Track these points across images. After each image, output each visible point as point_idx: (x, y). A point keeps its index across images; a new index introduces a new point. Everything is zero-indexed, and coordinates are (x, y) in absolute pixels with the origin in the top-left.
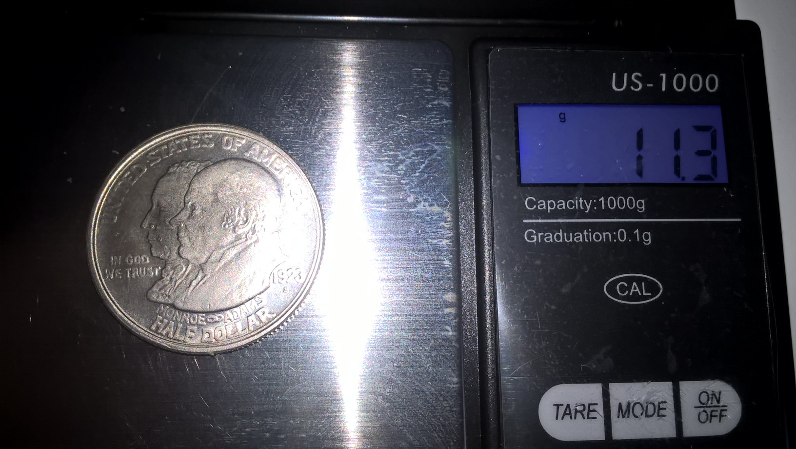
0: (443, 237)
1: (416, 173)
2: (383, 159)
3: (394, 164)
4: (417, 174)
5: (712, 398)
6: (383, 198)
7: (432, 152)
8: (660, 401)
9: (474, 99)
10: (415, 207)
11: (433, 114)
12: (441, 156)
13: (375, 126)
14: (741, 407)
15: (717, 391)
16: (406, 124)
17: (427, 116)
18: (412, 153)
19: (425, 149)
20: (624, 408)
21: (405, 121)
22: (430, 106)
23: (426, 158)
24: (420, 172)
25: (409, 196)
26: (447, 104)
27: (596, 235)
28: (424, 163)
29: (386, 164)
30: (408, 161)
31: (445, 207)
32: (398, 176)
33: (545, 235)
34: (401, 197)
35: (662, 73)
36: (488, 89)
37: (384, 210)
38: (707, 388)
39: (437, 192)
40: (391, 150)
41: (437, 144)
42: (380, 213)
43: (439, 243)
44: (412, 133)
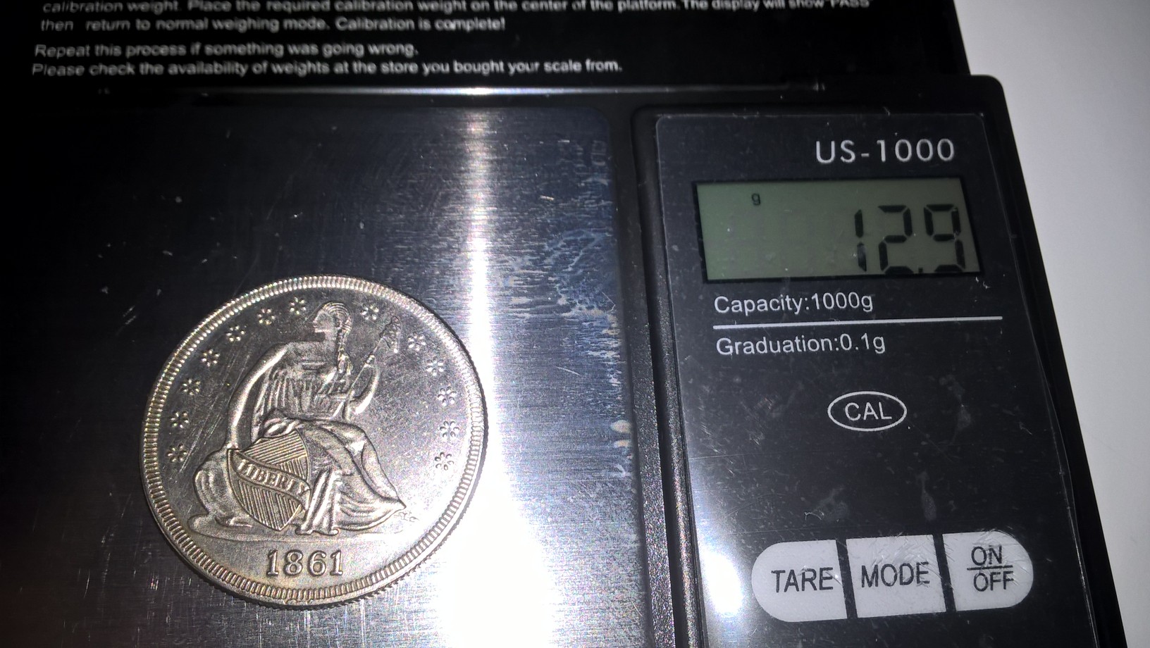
0: (607, 349)
1: (567, 268)
2: (523, 251)
3: (539, 258)
4: (570, 269)
5: (990, 555)
6: (524, 300)
7: (588, 241)
8: (920, 562)
9: (640, 177)
10: (570, 311)
11: (586, 195)
12: (600, 246)
13: (512, 211)
14: (1032, 566)
15: (995, 544)
16: (552, 207)
17: (580, 197)
18: (561, 243)
19: (579, 238)
20: (870, 572)
21: (551, 204)
22: (583, 184)
23: (580, 248)
24: (573, 267)
25: (560, 297)
26: (605, 182)
27: (811, 343)
28: (577, 255)
29: (527, 257)
30: (557, 254)
31: (607, 310)
32: (545, 273)
33: (744, 344)
34: (549, 299)
35: (880, 139)
36: (657, 164)
37: (527, 316)
38: (981, 542)
39: (597, 292)
40: (533, 240)
41: (595, 231)
42: (522, 320)
43: (603, 356)
44: (561, 219)
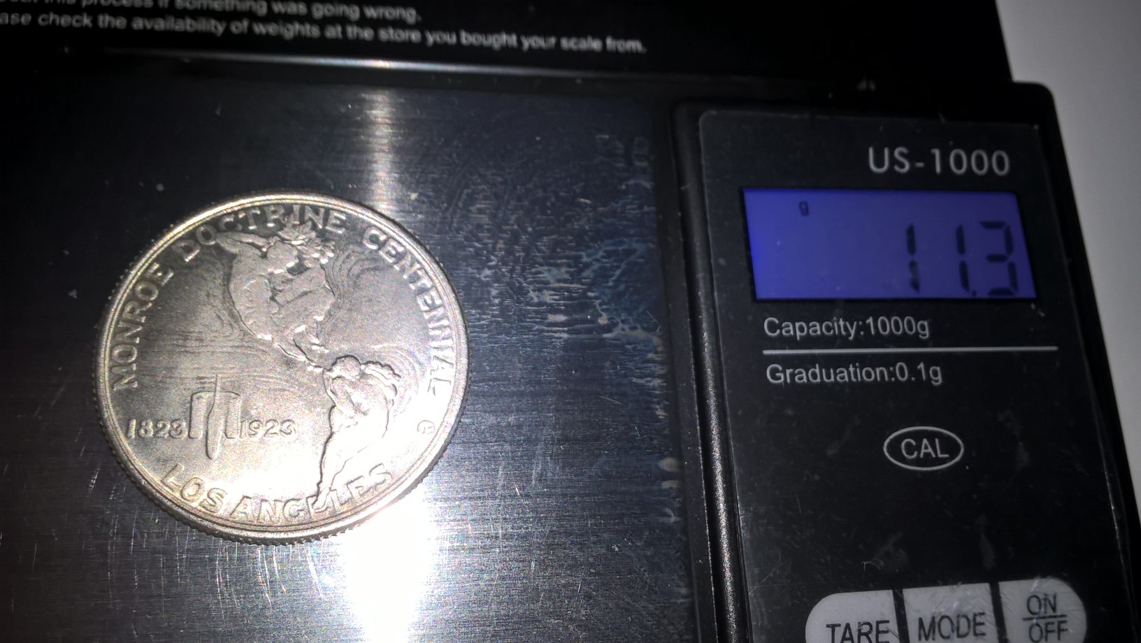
0: (652, 375)
1: (607, 282)
2: (559, 261)
3: (577, 269)
4: (610, 284)
5: (1045, 605)
6: (561, 318)
7: (630, 251)
8: (976, 612)
9: (681, 181)
10: (611, 331)
11: (628, 199)
12: (643, 258)
13: (547, 215)
14: (1085, 616)
15: (1051, 593)
16: (590, 212)
17: (620, 201)
18: (601, 253)
19: (620, 248)
20: (927, 625)
21: (588, 209)
22: (624, 187)
23: (622, 261)
24: (614, 281)
25: (601, 315)
26: (648, 185)
27: (866, 371)
28: (618, 267)
29: (563, 270)
30: (596, 266)
31: (652, 331)
32: (584, 287)
33: (796, 372)
34: (589, 317)
35: (934, 147)
36: (700, 166)
37: (565, 336)
38: (1037, 590)
39: (641, 310)
40: (571, 249)
41: (637, 241)
42: (559, 340)
43: (648, 384)
44: (600, 226)
